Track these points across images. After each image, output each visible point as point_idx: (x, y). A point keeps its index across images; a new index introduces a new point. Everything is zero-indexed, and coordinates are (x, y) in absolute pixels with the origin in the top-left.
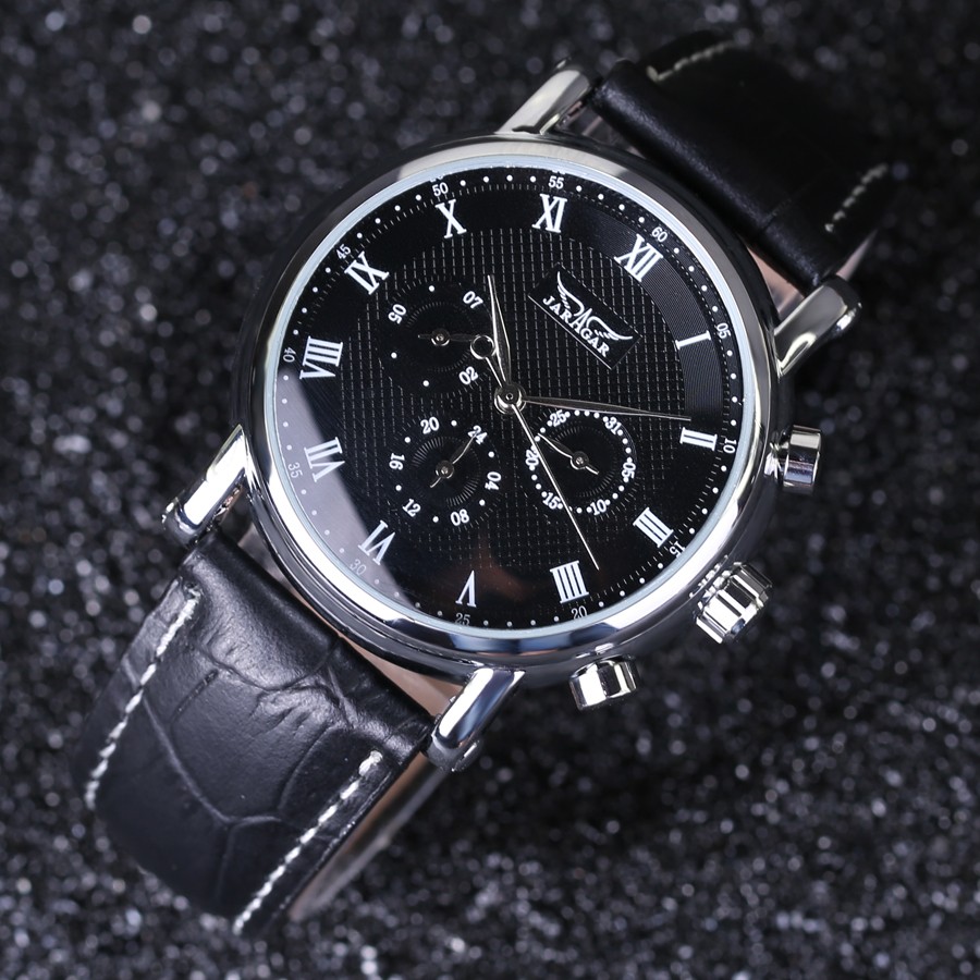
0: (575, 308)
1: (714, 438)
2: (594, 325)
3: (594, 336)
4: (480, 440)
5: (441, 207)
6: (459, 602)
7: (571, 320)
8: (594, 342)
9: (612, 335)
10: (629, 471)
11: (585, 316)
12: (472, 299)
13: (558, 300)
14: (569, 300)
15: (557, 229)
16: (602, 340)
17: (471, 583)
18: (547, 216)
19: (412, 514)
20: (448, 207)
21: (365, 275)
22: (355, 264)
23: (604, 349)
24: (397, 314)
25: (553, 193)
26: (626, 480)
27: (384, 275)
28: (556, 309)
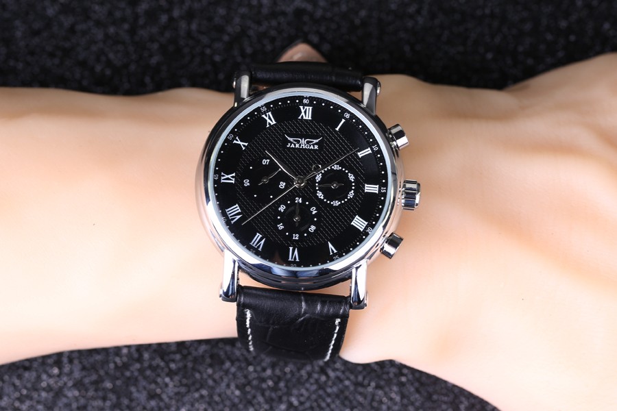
0: (298, 142)
1: (369, 149)
2: (308, 142)
3: (310, 146)
4: (300, 201)
5: (235, 142)
6: (331, 254)
7: (300, 146)
8: (312, 147)
9: (315, 141)
10: (352, 178)
11: (303, 142)
12: (265, 162)
13: (291, 143)
14: (294, 140)
15: (275, 123)
16: (314, 145)
17: (330, 246)
18: (269, 121)
19: (297, 238)
20: (237, 140)
21: (228, 179)
22: (222, 178)
23: (316, 147)
24: (247, 183)
25: (265, 113)
26: (353, 181)
27: (234, 175)
28: (293, 146)
